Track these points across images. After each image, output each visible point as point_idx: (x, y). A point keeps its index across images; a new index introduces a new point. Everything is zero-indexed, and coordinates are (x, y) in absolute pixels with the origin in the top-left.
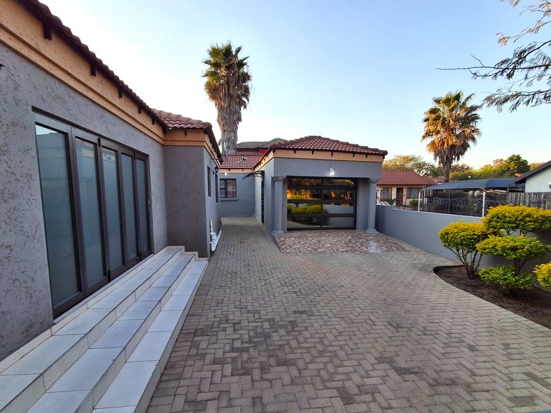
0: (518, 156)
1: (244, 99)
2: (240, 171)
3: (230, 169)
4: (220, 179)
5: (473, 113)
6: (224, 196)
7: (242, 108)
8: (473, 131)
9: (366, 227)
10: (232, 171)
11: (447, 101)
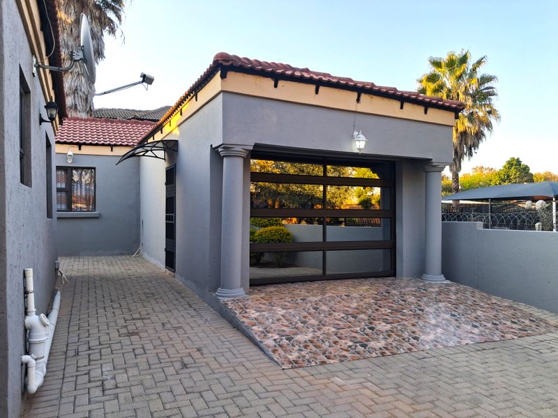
0: (518, 159)
1: (111, 14)
2: (106, 151)
3: (80, 145)
4: (58, 168)
5: (486, 85)
6: (64, 207)
7: (105, 33)
8: (490, 112)
9: (421, 271)
10: (85, 150)
11: (451, 64)
